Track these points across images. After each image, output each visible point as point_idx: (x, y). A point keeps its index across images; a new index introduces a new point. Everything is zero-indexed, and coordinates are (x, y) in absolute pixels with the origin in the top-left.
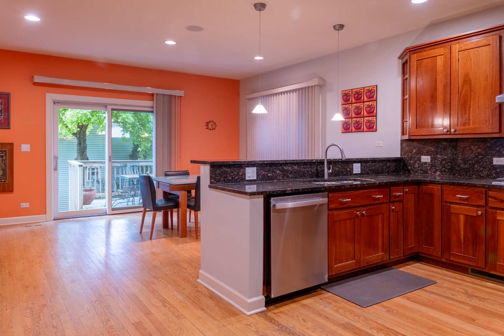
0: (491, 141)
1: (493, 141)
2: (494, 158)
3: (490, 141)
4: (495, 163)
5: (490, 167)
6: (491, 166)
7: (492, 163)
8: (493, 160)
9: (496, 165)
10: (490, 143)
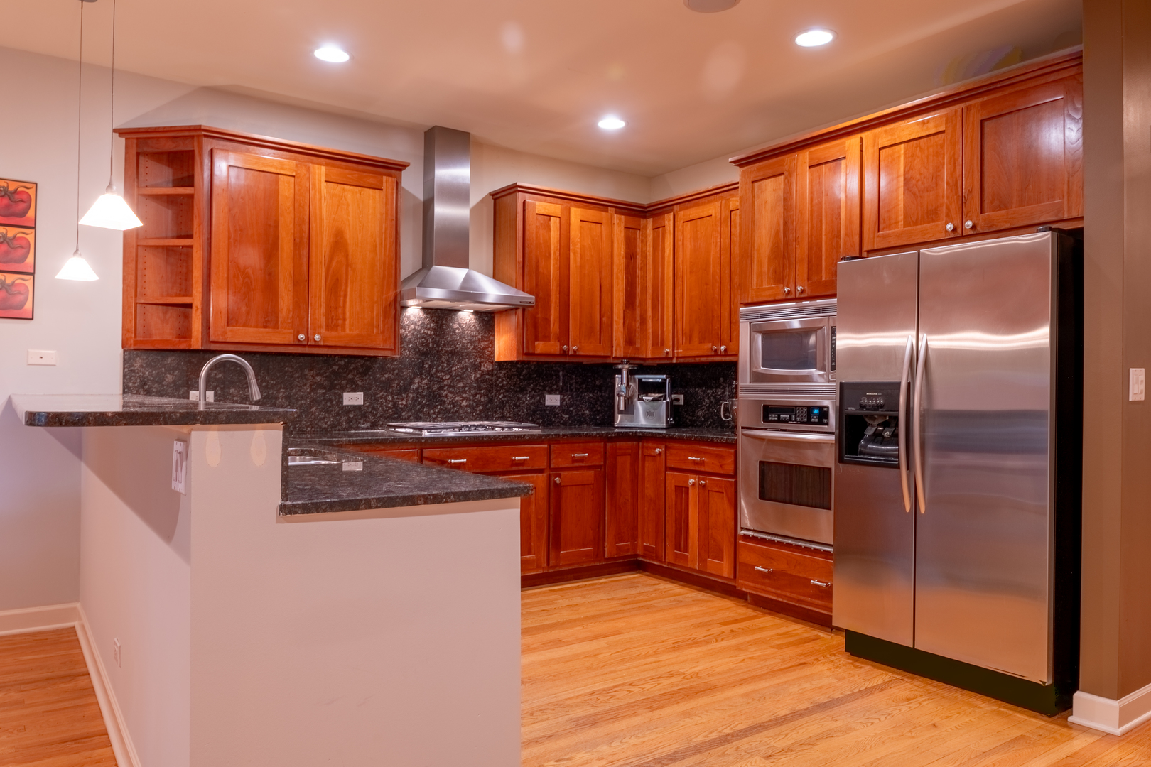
0: (340, 363)
1: (343, 363)
2: (344, 394)
3: (337, 362)
4: (346, 402)
5: (337, 409)
6: (339, 408)
7: (342, 402)
8: (342, 397)
9: (348, 406)
10: (338, 365)
